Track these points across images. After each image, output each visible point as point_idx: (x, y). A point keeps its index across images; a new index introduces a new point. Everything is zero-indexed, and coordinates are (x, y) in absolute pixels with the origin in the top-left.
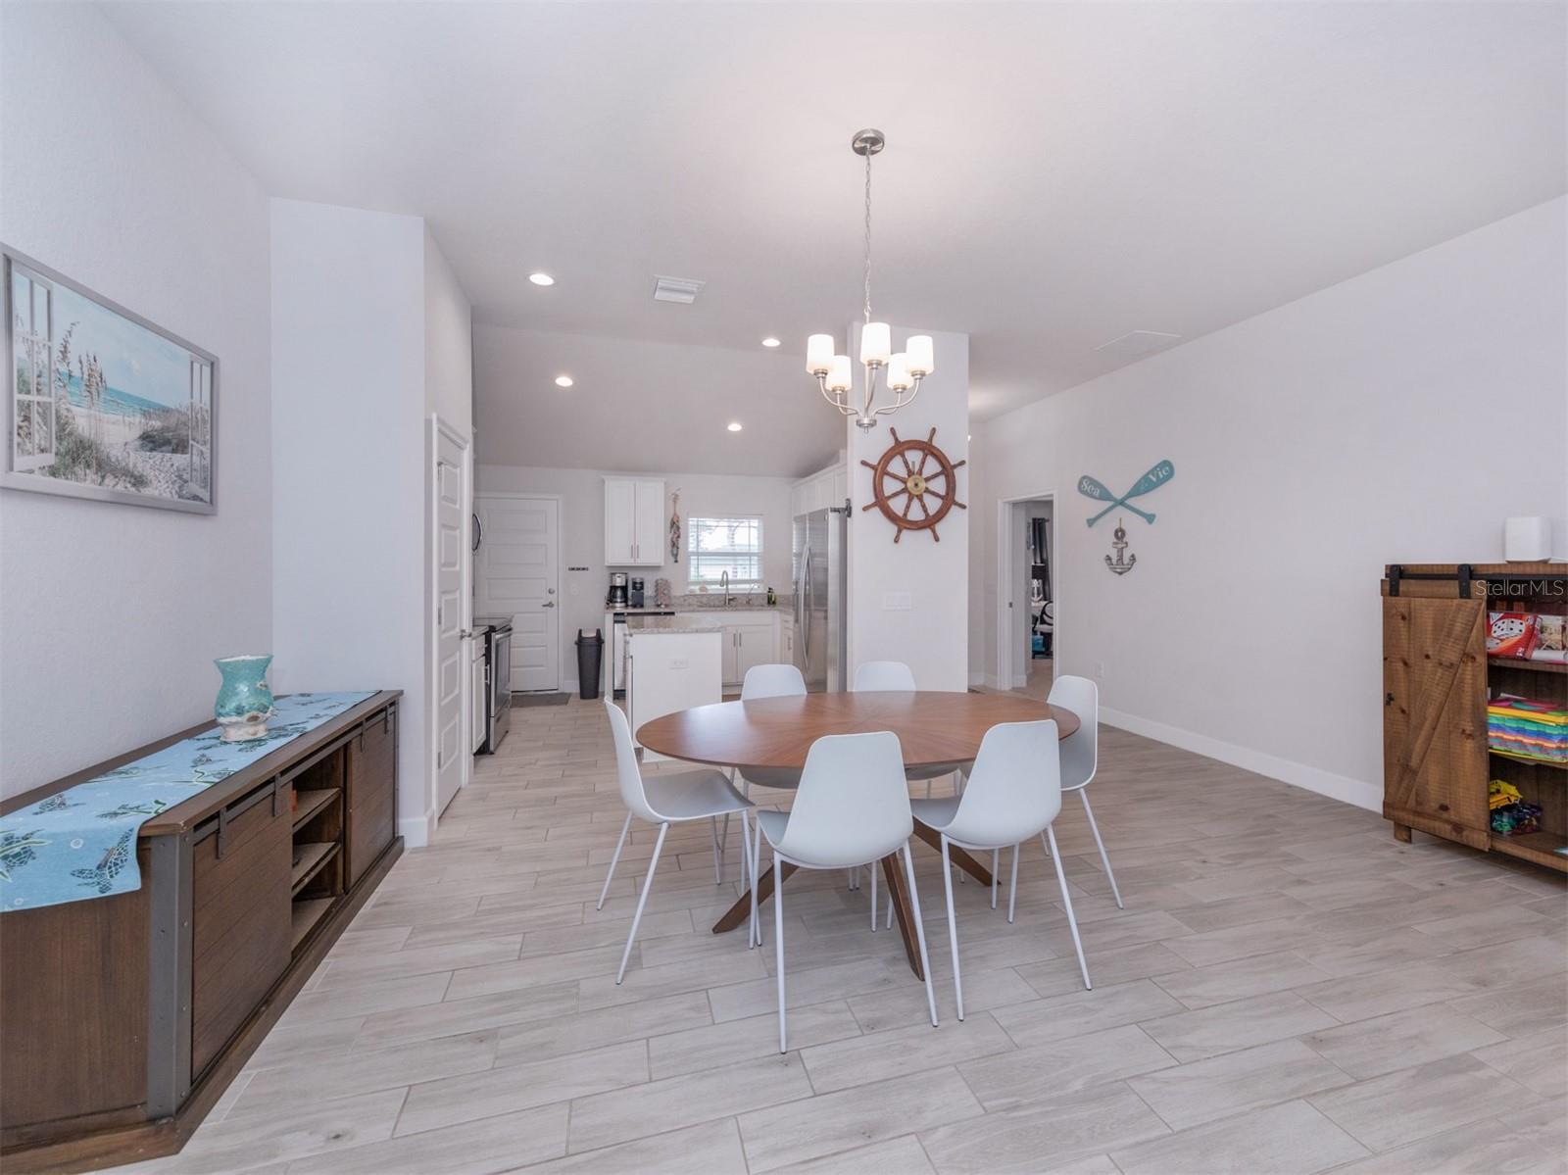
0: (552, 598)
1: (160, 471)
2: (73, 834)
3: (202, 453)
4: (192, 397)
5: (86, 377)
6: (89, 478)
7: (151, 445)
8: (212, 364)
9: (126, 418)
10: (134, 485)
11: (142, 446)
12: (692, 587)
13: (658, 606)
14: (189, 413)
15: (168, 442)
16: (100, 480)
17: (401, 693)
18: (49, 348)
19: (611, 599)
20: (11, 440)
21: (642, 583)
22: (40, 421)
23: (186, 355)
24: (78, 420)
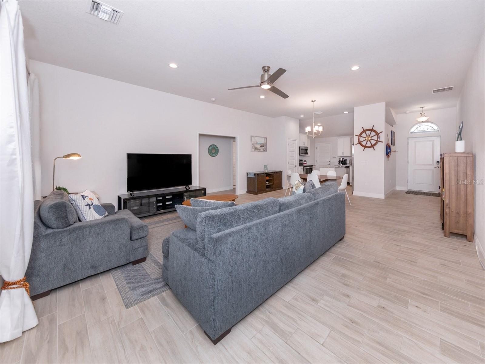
0: (330, 163)
3: (265, 147)
4: (265, 142)
5: (257, 143)
8: (266, 138)
9: (259, 145)
10: (260, 150)
15: (262, 146)
16: (257, 150)
17: (282, 171)
18: (254, 141)
19: (339, 163)
21: (345, 160)
23: (264, 138)
24: (256, 146)
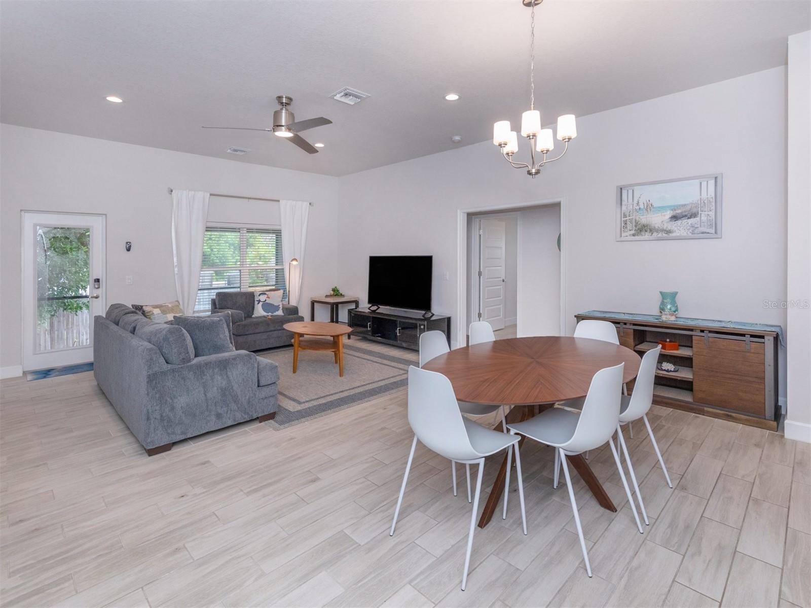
1: (681, 228)
3: (708, 215)
4: (701, 195)
5: (646, 207)
6: (646, 235)
7: (675, 219)
8: (716, 178)
9: (663, 214)
10: (666, 233)
11: (671, 221)
14: (699, 202)
15: (686, 216)
16: (651, 234)
18: (633, 204)
20: (621, 230)
22: (630, 223)
23: (697, 181)
24: (643, 220)
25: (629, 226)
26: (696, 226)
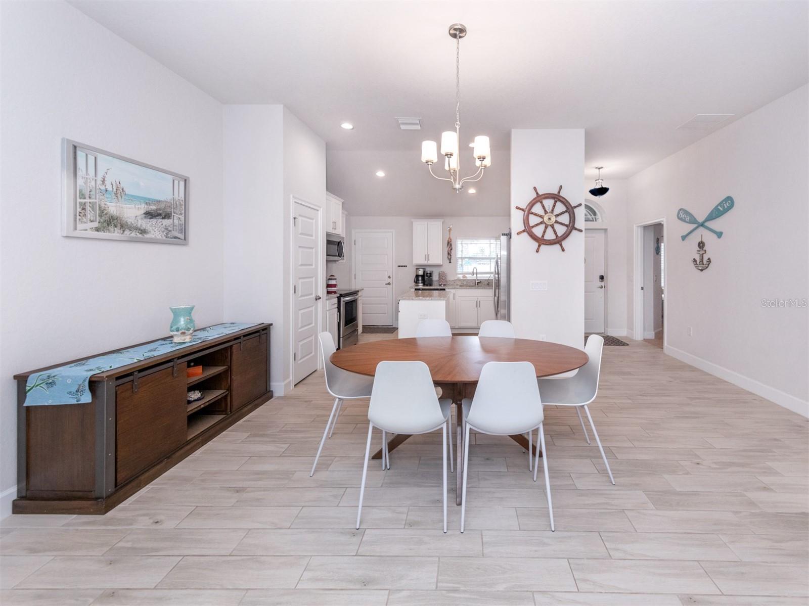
0: (390, 281)
1: (155, 228)
2: (69, 377)
3: (179, 218)
4: (173, 195)
5: (115, 190)
6: (116, 231)
7: (150, 216)
8: (185, 180)
9: (137, 206)
10: (141, 233)
11: (145, 217)
12: (459, 276)
13: (440, 285)
14: (172, 202)
15: (160, 215)
16: (122, 232)
17: (269, 326)
18: (96, 180)
19: (416, 282)
20: (75, 218)
21: (430, 274)
22: (90, 209)
23: (170, 177)
24: (110, 208)
25: (90, 214)
26: (169, 229)
